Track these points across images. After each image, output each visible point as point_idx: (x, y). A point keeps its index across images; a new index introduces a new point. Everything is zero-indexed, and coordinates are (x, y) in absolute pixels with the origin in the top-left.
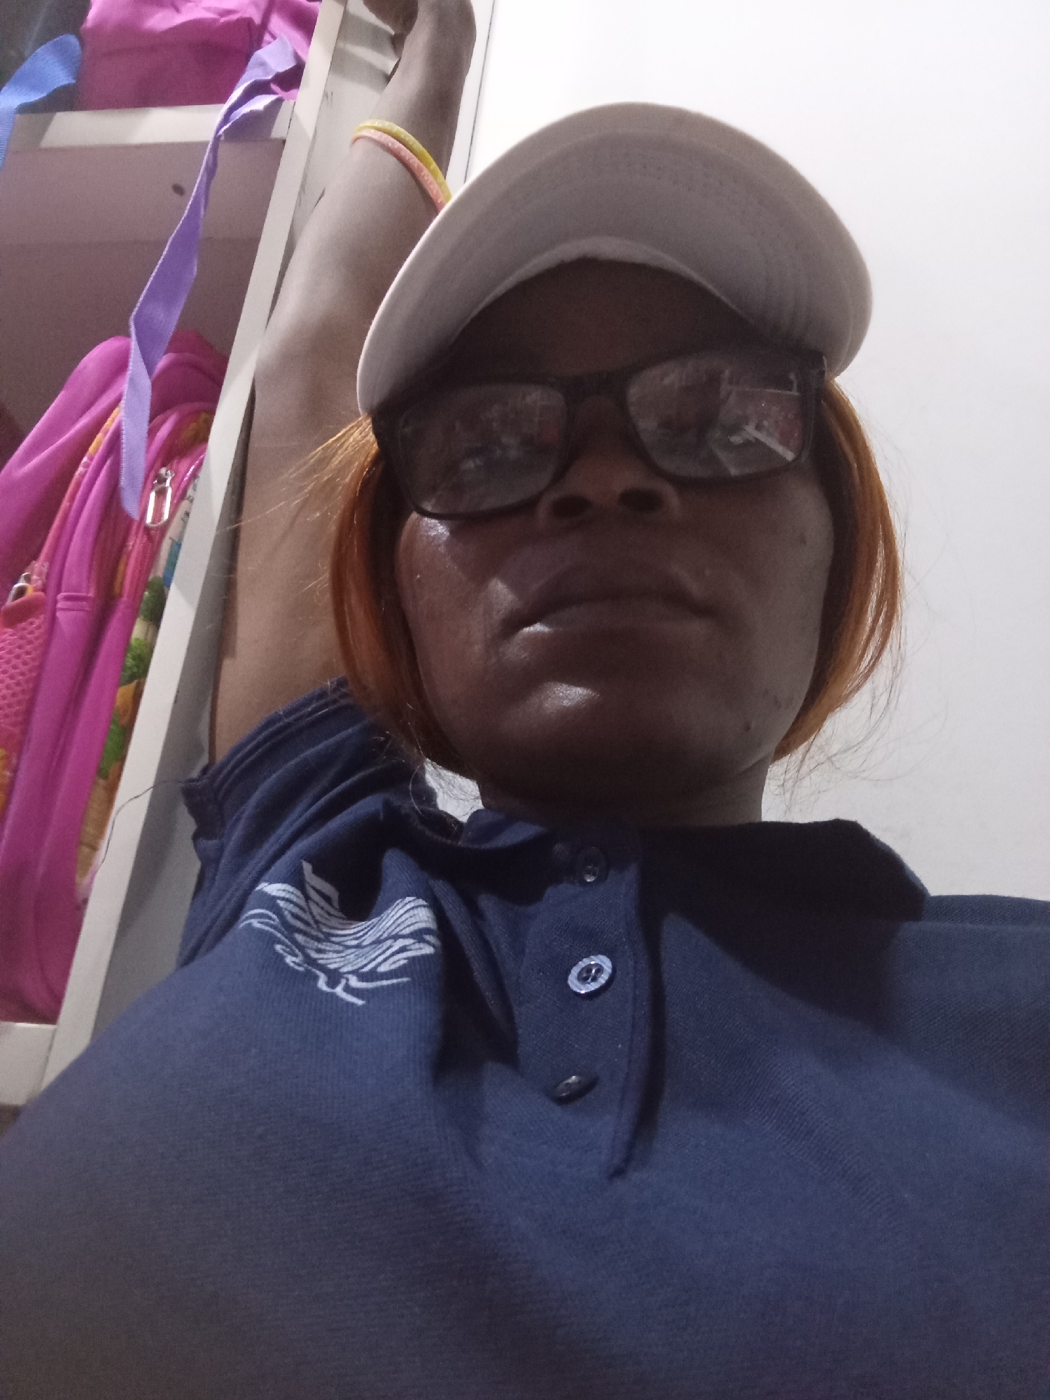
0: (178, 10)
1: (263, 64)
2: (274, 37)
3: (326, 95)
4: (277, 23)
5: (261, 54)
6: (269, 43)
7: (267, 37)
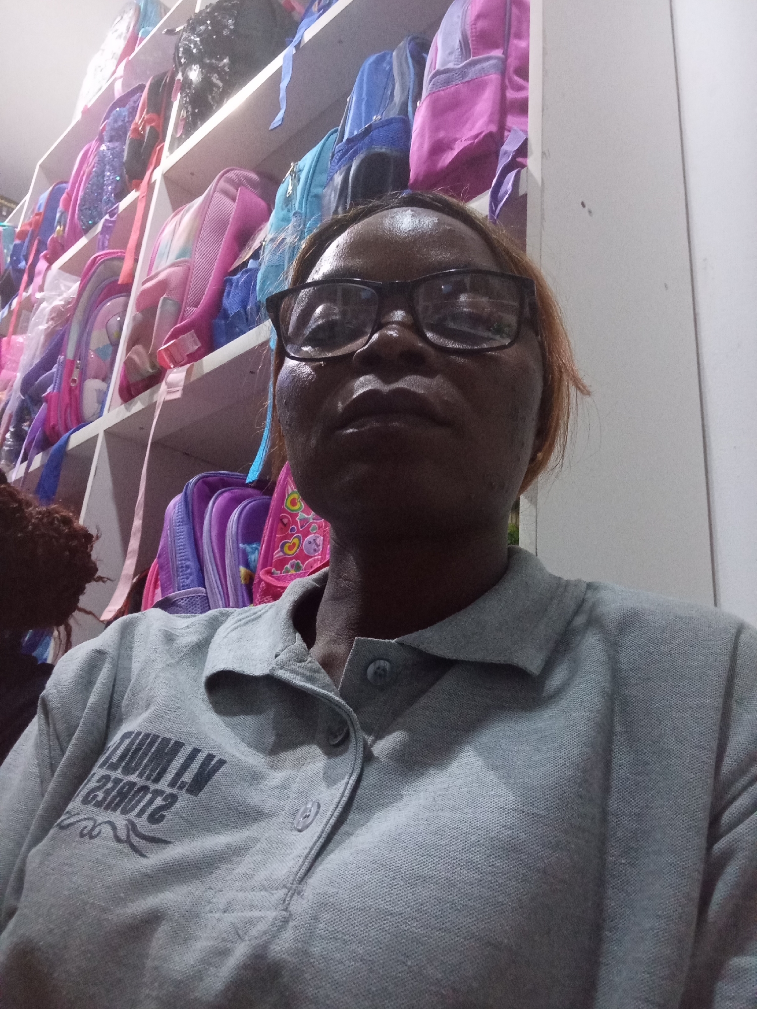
0: (452, 149)
1: (506, 153)
2: (510, 131)
3: (543, 153)
4: (511, 121)
5: (505, 147)
6: (508, 136)
7: (506, 133)
